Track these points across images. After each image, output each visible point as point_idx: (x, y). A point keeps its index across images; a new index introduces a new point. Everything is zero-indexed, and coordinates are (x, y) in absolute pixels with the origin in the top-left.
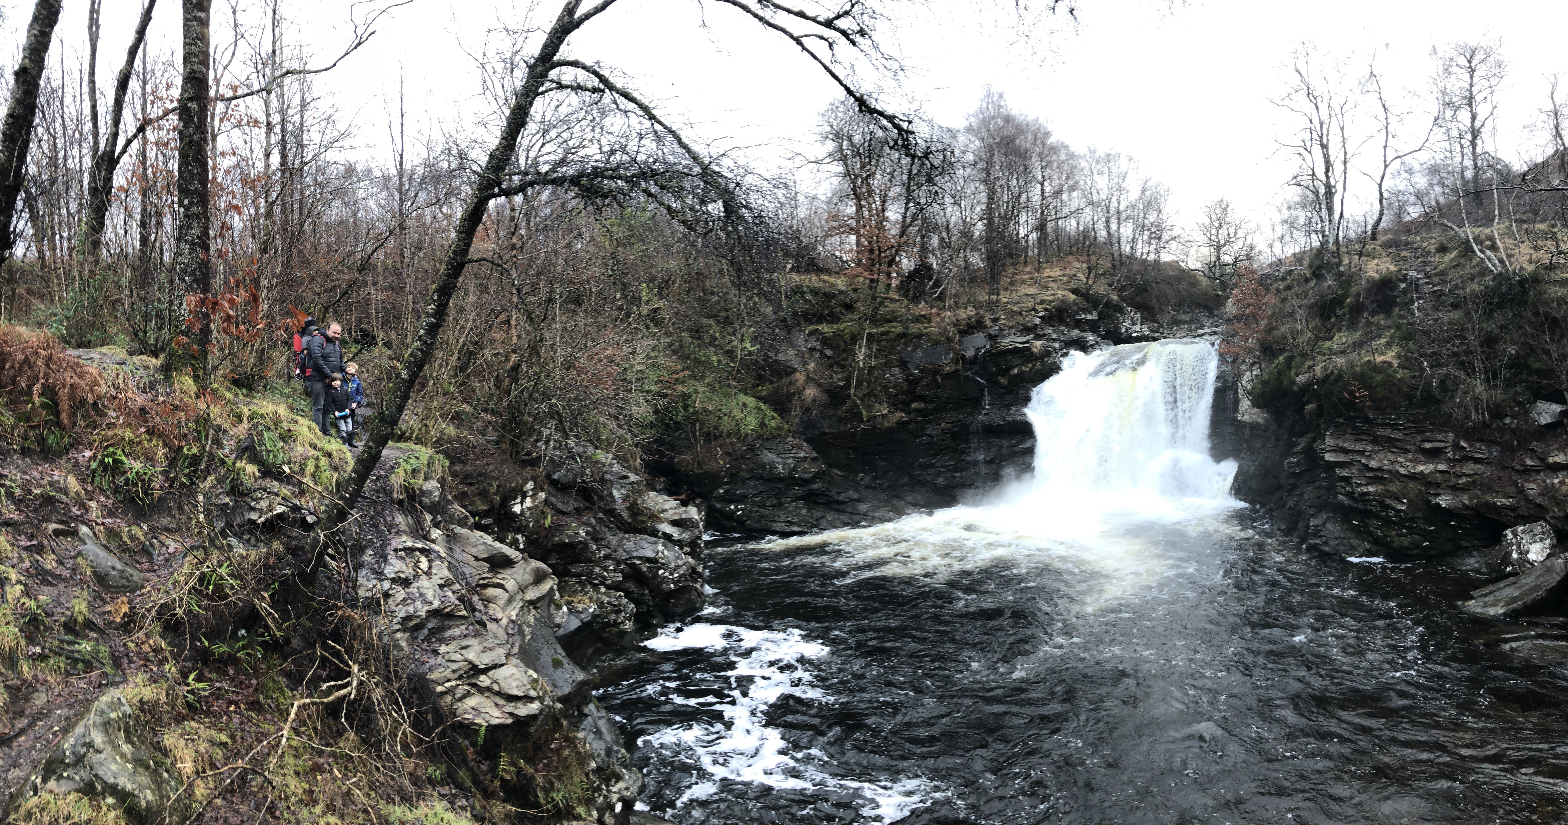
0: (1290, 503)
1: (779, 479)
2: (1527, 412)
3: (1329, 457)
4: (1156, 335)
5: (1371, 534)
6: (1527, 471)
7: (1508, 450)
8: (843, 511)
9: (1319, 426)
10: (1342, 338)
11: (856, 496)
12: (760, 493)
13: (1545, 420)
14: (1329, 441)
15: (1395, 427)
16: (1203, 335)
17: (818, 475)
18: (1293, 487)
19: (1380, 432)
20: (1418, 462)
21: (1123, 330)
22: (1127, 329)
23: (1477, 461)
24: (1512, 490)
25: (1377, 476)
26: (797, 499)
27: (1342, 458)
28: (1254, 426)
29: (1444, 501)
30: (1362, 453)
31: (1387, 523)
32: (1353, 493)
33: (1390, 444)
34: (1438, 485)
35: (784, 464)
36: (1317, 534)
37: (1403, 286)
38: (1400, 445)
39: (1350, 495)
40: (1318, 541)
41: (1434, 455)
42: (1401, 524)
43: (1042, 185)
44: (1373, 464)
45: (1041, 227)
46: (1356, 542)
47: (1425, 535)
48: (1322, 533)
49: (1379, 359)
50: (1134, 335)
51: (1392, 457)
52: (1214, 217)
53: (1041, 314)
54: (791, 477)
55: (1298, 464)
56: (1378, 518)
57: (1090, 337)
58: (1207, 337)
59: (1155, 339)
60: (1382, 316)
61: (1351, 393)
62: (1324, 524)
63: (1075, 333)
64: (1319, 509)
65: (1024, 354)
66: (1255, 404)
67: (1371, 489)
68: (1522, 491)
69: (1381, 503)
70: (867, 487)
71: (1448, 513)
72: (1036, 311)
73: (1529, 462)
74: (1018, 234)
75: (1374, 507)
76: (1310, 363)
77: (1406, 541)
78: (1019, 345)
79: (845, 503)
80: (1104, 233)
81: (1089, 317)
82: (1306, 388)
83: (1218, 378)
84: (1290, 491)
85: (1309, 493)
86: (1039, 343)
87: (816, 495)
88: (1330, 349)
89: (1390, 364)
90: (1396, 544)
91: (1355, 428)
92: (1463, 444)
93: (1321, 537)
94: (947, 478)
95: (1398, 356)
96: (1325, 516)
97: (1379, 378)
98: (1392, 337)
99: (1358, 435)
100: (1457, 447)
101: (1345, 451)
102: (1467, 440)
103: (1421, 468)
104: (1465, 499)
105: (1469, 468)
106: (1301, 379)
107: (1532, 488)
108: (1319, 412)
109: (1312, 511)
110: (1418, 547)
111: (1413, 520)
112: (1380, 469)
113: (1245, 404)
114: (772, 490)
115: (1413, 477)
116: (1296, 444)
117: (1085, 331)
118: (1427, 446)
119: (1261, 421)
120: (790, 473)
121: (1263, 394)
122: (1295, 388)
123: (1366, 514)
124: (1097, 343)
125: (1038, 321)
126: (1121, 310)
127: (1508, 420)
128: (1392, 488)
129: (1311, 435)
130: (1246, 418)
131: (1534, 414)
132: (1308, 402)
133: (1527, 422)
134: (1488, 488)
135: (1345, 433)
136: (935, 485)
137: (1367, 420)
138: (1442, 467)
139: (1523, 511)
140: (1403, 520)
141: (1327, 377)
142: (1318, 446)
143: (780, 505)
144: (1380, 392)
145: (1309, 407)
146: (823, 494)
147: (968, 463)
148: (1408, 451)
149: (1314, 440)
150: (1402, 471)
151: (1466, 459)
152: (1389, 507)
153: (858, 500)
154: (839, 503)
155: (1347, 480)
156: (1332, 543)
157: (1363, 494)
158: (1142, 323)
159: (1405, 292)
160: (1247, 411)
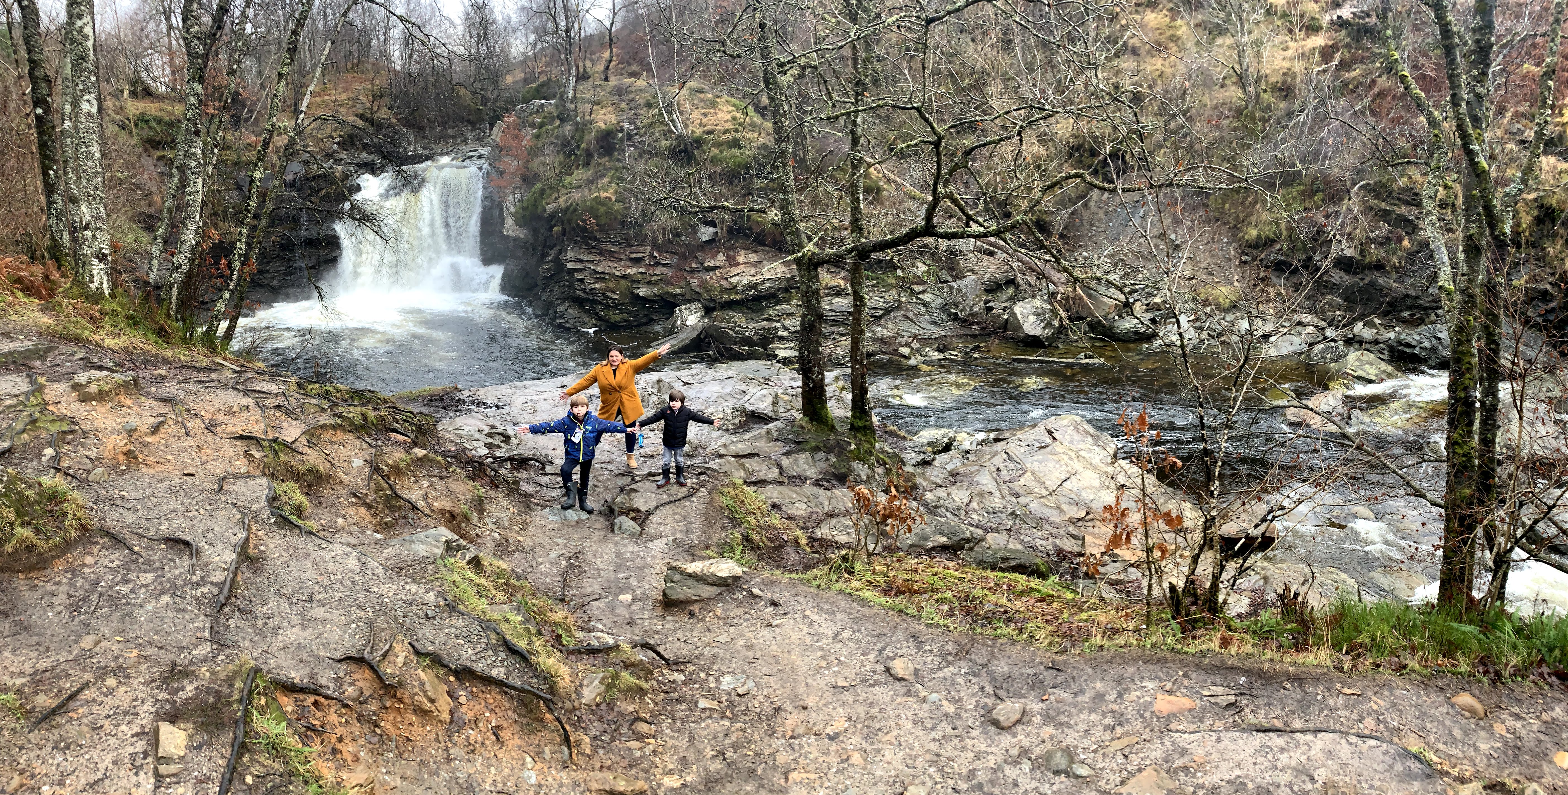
0: (544, 297)
2: (696, 232)
3: (570, 266)
5: (597, 314)
6: (692, 271)
7: (684, 257)
9: (563, 241)
10: (579, 175)
13: (705, 238)
14: (570, 254)
15: (613, 243)
16: (472, 157)
18: (546, 286)
19: (604, 247)
20: (627, 267)
23: (664, 265)
24: (683, 283)
25: (601, 277)
27: (579, 266)
28: (516, 239)
29: (642, 292)
30: (592, 261)
31: (607, 306)
32: (586, 288)
33: (610, 255)
34: (639, 282)
36: (561, 316)
37: (620, 135)
38: (617, 255)
39: (584, 290)
40: (562, 321)
41: (638, 261)
42: (615, 307)
44: (599, 269)
46: (587, 320)
47: (630, 313)
48: (565, 316)
49: (604, 195)
51: (610, 264)
53: (336, 140)
55: (549, 270)
56: (601, 304)
57: (377, 161)
58: (475, 160)
60: (607, 158)
61: (584, 221)
62: (566, 310)
63: (365, 156)
64: (564, 300)
65: (328, 178)
66: (517, 223)
67: (597, 286)
68: (689, 284)
69: (603, 294)
71: (644, 299)
72: (333, 138)
73: (694, 266)
75: (599, 297)
76: (555, 195)
77: (618, 318)
81: (374, 140)
82: (553, 215)
83: (486, 197)
84: (544, 289)
85: (557, 290)
86: (340, 168)
88: (570, 184)
89: (610, 199)
90: (612, 320)
91: (587, 244)
92: (656, 254)
93: (564, 318)
94: (280, 281)
95: (616, 192)
96: (567, 305)
97: (602, 209)
98: (612, 177)
99: (589, 249)
100: (652, 256)
101: (580, 261)
102: (659, 252)
103: (629, 271)
104: (655, 290)
105: (659, 270)
106: (550, 207)
107: (695, 282)
108: (564, 233)
109: (558, 302)
110: (626, 321)
111: (622, 304)
112: (603, 273)
113: (509, 222)
115: (623, 277)
116: (547, 255)
117: (373, 155)
118: (633, 256)
119: (522, 236)
121: (524, 217)
122: (546, 215)
123: (594, 302)
124: (383, 166)
125: (335, 147)
127: (683, 238)
128: (611, 285)
129: (558, 248)
130: (510, 233)
131: (699, 235)
132: (555, 225)
133: (694, 239)
134: (669, 283)
135: (580, 248)
137: (596, 239)
138: (642, 270)
139: (688, 297)
140: (617, 305)
141: (568, 208)
142: (562, 257)
144: (603, 220)
145: (555, 229)
147: (295, 268)
148: (621, 260)
149: (560, 252)
150: (617, 273)
151: (657, 264)
152: (607, 297)
155: (581, 280)
156: (572, 321)
157: (591, 290)
159: (622, 140)
160: (510, 228)
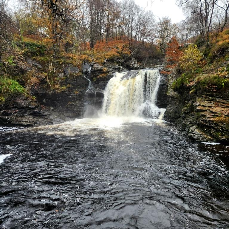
0: (183, 122)
1: (23, 108)
3: (198, 108)
4: (142, 67)
8: (45, 118)
11: (49, 113)
12: (16, 112)
14: (198, 103)
16: (157, 67)
17: (36, 107)
18: (185, 117)
21: (131, 65)
22: (133, 65)
25: (215, 115)
26: (29, 114)
27: (204, 108)
30: (210, 107)
31: (218, 131)
32: (206, 120)
33: (221, 104)
35: (25, 103)
36: (192, 132)
39: (205, 121)
40: (192, 135)
43: (108, 17)
44: (214, 111)
45: (107, 30)
46: (205, 136)
48: (194, 132)
50: (135, 67)
52: (163, 28)
53: (106, 59)
54: (27, 107)
55: (187, 110)
56: (214, 129)
57: (121, 68)
58: (158, 68)
59: (141, 69)
62: (194, 130)
63: (117, 66)
64: (193, 124)
65: (101, 71)
66: (173, 90)
67: (213, 119)
70: (53, 111)
74: (100, 32)
75: (213, 125)
78: (99, 69)
79: (45, 115)
80: (127, 34)
81: (121, 61)
83: (161, 81)
84: (183, 118)
85: (190, 119)
86: (105, 68)
87: (36, 113)
93: (193, 133)
94: (77, 109)
96: (195, 127)
101: (204, 106)
108: (195, 93)
109: (190, 125)
113: (170, 90)
114: (20, 111)
116: (187, 103)
117: (120, 65)
119: (176, 95)
120: (27, 106)
121: (176, 87)
123: (210, 127)
124: (123, 69)
125: (105, 61)
126: (131, 59)
129: (192, 100)
130: (170, 94)
135: (205, 100)
136: (74, 111)
137: (213, 96)
140: (224, 130)
142: (195, 104)
143: (24, 116)
145: (192, 92)
146: (38, 113)
149: (193, 102)
153: (49, 115)
154: (43, 115)
155: (204, 116)
156: (197, 136)
157: (209, 121)
158: (137, 63)
